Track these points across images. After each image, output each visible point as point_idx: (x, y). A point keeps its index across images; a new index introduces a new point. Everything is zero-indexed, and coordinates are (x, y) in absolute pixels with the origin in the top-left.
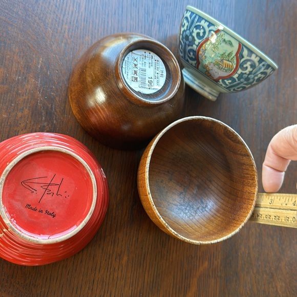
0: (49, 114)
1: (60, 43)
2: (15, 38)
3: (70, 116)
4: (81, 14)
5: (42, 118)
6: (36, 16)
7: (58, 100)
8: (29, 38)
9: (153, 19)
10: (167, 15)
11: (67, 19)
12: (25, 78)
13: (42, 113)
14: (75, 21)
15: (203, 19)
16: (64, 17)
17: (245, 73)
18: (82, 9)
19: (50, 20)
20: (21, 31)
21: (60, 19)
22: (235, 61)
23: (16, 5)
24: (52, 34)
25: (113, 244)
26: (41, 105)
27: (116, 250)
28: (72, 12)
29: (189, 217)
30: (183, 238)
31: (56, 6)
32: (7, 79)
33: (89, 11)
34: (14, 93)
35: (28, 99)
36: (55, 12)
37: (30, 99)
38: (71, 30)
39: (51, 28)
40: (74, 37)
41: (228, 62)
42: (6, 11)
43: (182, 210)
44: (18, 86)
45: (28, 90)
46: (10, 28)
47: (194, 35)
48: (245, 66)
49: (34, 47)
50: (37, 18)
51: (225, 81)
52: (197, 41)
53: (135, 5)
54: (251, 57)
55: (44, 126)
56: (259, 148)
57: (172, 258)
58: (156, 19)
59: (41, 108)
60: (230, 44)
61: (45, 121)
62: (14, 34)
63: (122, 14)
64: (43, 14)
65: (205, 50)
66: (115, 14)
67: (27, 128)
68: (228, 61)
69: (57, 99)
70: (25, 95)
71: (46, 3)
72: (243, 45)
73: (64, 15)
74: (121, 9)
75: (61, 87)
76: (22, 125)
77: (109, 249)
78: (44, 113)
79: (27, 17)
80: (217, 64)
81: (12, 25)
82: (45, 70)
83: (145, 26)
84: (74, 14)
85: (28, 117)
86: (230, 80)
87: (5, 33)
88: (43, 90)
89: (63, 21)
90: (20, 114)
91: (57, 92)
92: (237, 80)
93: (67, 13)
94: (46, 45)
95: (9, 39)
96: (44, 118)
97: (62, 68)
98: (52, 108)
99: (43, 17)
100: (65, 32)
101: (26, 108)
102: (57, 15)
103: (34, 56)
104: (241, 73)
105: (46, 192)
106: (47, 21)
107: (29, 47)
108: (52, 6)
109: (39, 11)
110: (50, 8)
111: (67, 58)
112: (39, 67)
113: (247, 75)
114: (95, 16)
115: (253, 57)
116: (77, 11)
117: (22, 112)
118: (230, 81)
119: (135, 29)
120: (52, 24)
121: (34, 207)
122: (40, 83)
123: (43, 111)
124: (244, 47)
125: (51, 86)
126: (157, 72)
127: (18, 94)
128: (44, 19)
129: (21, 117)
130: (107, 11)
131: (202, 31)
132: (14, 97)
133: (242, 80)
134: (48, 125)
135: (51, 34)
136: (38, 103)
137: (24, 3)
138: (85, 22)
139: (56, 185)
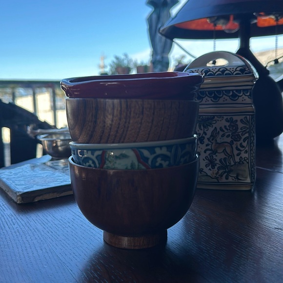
48: (157, 164)
54: (155, 152)
72: (137, 148)
115: (158, 151)
124: (140, 149)
131: (91, 162)
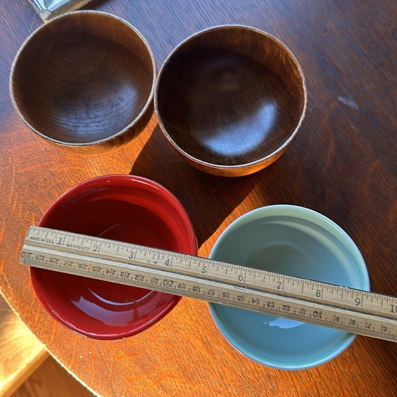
10: (170, 27)
58: (164, 41)
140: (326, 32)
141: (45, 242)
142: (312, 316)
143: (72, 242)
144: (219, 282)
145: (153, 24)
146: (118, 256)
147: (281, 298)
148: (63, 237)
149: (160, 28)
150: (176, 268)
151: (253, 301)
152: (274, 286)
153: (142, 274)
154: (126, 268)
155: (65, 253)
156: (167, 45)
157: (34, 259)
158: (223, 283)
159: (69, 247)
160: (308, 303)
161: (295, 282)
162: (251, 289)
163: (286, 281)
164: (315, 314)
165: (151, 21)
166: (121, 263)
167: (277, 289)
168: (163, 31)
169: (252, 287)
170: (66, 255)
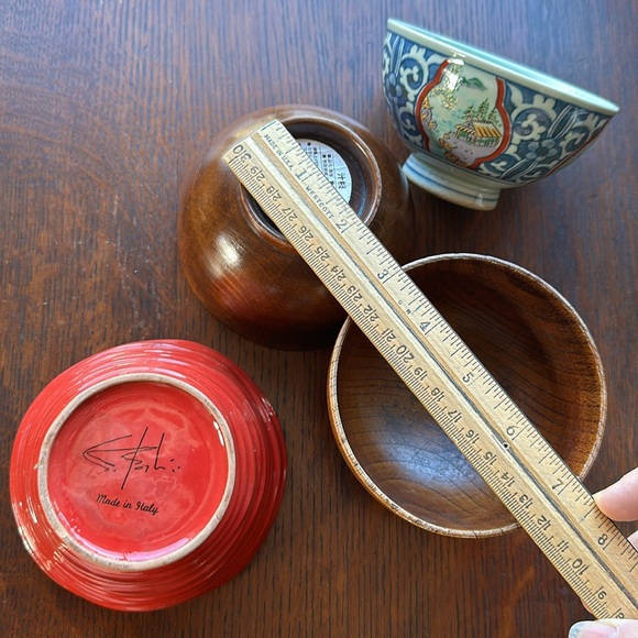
0: (147, 303)
1: (148, 156)
2: (60, 167)
3: (187, 300)
4: (183, 88)
5: (133, 314)
6: (95, 114)
7: (159, 272)
8: (88, 161)
9: (336, 62)
10: (368, 43)
11: (156, 105)
12: (91, 241)
13: (131, 303)
14: (174, 106)
15: (413, 43)
16: (149, 103)
17: (532, 140)
18: (185, 77)
19: (124, 116)
20: (71, 151)
21: (142, 109)
22: (499, 118)
23: (54, 102)
24: (132, 142)
25: (310, 549)
26: (129, 288)
27: (319, 560)
28: (165, 88)
29: (467, 475)
30: (434, 526)
31: (131, 84)
32: (56, 252)
33: (199, 79)
34: (74, 275)
35: (102, 281)
36: (130, 98)
37: (104, 280)
38: (168, 126)
39: (127, 131)
40: (176, 138)
41: (485, 125)
42: (37, 118)
43: (450, 462)
44: (78, 259)
45: (99, 265)
46: (47, 149)
47: (404, 81)
48: (525, 124)
49: (100, 177)
50: (98, 117)
51: (493, 164)
52: (412, 94)
53: (294, 41)
54: (531, 102)
55: (139, 329)
56: (629, 292)
57: (448, 568)
58: (344, 58)
59: (128, 293)
60: (478, 84)
61: (140, 319)
62: (58, 159)
63: (268, 67)
64: (108, 106)
65: (431, 109)
66: (254, 70)
67: (107, 339)
68: (484, 121)
69: (158, 269)
70: (94, 275)
71: (111, 84)
72: (507, 80)
73: (150, 99)
74: (264, 59)
75: (163, 244)
76: (97, 334)
77: (304, 561)
78: (135, 302)
79: (78, 120)
80: (462, 133)
81: (51, 143)
82: (127, 217)
83: (321, 80)
84: (169, 91)
85: (106, 317)
86: (503, 160)
87: (39, 161)
88: (129, 258)
89: (149, 111)
90: (89, 314)
91: (156, 255)
92: (518, 158)
93: (154, 93)
94: (122, 167)
95: (50, 172)
96: (136, 313)
97: (160, 207)
98: (150, 291)
99: (108, 113)
100: (155, 133)
101: (100, 299)
102: (135, 103)
103: (102, 195)
104: (522, 141)
105: (134, 466)
106: (118, 120)
107: (89, 178)
108: (123, 86)
109: (99, 103)
110: (120, 92)
111: (168, 184)
112: (115, 213)
113: (537, 144)
114: (212, 85)
115: (538, 102)
116: (175, 85)
117: (93, 310)
118: (504, 163)
119: (301, 91)
120: (128, 123)
121: (113, 499)
122: (121, 245)
123: (133, 300)
124: (509, 85)
125: (142, 247)
126: (331, 179)
127: (80, 275)
128: (110, 117)
129: (93, 320)
130: (235, 68)
131: (416, 69)
132: (75, 281)
133: (530, 156)
134: (146, 325)
135: (129, 144)
136: (121, 285)
137: (68, 94)
138: (195, 103)
139: (151, 449)
140: (594, 196)
141: (280, 158)
142: (570, 563)
143: (315, 188)
144: (477, 411)
145: (344, 23)
146: (365, 261)
147: (547, 503)
148: (309, 170)
149: (351, 35)
150: (432, 343)
151: (505, 476)
152: (550, 480)
153: (379, 312)
154: (363, 286)
155: (296, 196)
156: (345, 67)
157: (249, 168)
158: (481, 416)
159: (308, 193)
160: (579, 540)
161: (582, 498)
162: (515, 457)
163: (571, 487)
164: (578, 563)
165: (344, 16)
166: (360, 273)
167: (551, 487)
168: (352, 43)
169: (518, 456)
170: (297, 199)
